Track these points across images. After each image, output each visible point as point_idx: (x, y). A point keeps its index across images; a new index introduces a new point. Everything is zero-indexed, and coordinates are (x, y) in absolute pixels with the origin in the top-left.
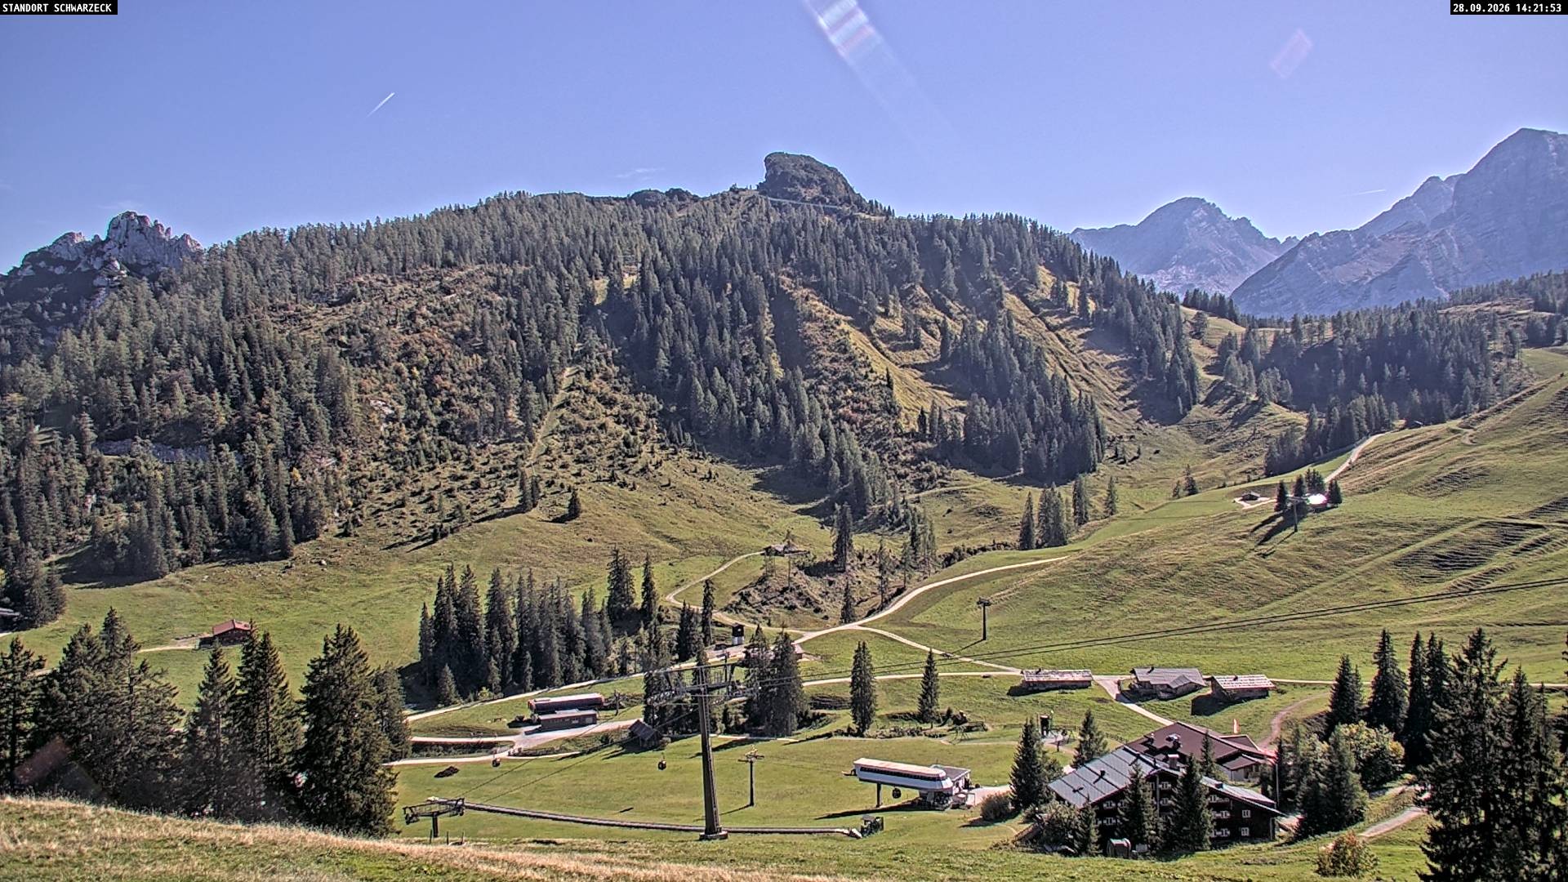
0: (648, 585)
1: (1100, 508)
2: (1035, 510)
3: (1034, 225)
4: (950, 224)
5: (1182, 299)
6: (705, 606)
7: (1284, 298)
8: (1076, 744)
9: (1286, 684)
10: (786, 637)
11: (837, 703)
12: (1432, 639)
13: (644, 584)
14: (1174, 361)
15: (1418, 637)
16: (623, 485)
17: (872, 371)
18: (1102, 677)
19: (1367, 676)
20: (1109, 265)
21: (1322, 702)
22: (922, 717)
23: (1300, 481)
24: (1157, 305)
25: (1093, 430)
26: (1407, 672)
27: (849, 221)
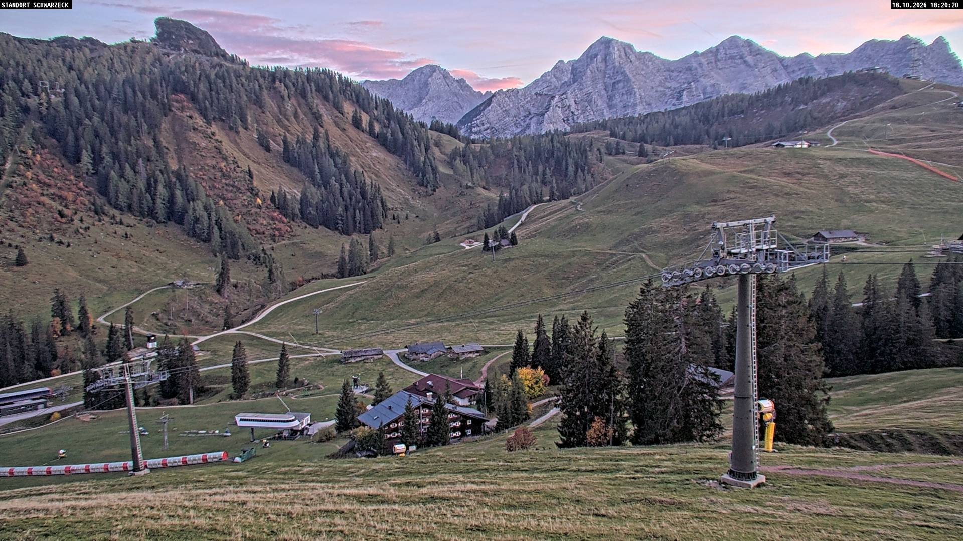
0: (83, 312)
1: (385, 251)
2: (347, 253)
3: (340, 76)
4: (286, 73)
5: (429, 126)
6: (127, 324)
7: (485, 127)
8: (374, 392)
9: (490, 348)
10: (186, 340)
11: (224, 381)
12: (563, 318)
13: (80, 311)
14: (425, 163)
15: (556, 317)
16: (60, 243)
17: (238, 167)
18: (389, 351)
19: (531, 338)
20: (387, 104)
21: (508, 356)
22: (279, 384)
23: (496, 233)
24: (414, 129)
25: (380, 204)
26: (551, 336)
27: (218, 68)
